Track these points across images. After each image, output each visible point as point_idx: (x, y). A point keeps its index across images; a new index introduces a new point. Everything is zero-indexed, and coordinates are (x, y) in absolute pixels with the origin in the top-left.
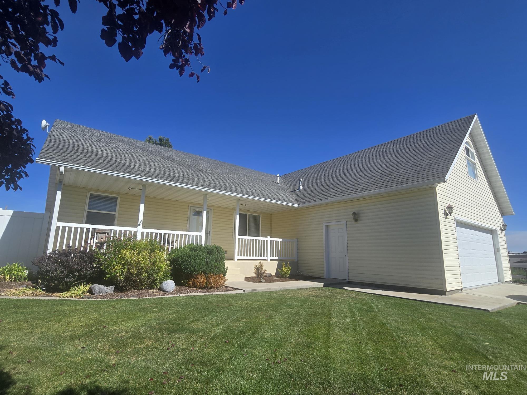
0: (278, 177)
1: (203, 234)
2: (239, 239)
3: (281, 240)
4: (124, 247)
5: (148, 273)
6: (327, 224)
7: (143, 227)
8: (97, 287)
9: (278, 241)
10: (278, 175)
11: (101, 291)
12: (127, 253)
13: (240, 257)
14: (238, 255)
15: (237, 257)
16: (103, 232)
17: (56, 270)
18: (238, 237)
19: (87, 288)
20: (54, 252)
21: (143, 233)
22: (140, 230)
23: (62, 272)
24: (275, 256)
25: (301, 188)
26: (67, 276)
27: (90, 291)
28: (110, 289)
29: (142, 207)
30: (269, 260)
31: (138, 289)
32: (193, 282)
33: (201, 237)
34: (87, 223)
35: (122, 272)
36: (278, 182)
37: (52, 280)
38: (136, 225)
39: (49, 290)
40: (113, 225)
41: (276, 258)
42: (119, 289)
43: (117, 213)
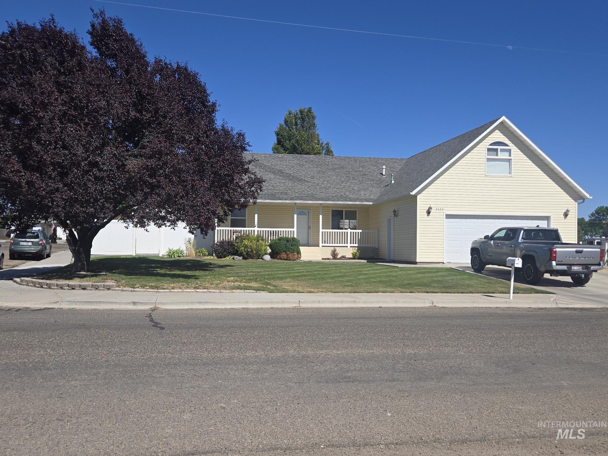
0: (384, 169)
1: (295, 229)
2: (322, 232)
3: (361, 231)
4: (244, 239)
5: (255, 251)
6: (389, 218)
7: (258, 227)
8: (235, 257)
9: (358, 233)
10: (384, 167)
11: (237, 258)
12: (246, 242)
13: (324, 245)
14: (322, 243)
15: (321, 245)
16: (236, 231)
17: (220, 249)
18: (321, 230)
19: (232, 257)
20: (218, 242)
21: (258, 231)
22: (256, 229)
23: (222, 250)
24: (356, 243)
25: (393, 182)
26: (224, 252)
27: (233, 258)
28: (241, 258)
29: (256, 216)
30: (349, 247)
31: (253, 258)
32: (280, 256)
33: (294, 231)
34: (231, 227)
35: (245, 251)
36: (384, 174)
37: (219, 253)
38: (254, 227)
39: (219, 257)
40: (245, 227)
41: (357, 245)
42: (244, 258)
43: (246, 218)
